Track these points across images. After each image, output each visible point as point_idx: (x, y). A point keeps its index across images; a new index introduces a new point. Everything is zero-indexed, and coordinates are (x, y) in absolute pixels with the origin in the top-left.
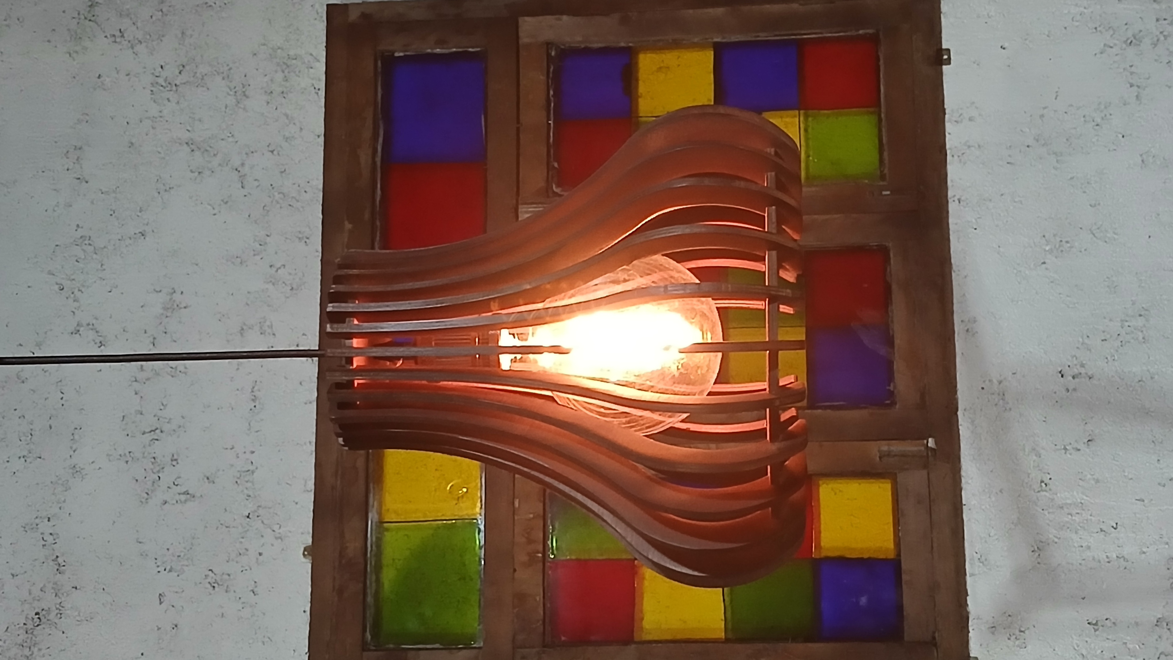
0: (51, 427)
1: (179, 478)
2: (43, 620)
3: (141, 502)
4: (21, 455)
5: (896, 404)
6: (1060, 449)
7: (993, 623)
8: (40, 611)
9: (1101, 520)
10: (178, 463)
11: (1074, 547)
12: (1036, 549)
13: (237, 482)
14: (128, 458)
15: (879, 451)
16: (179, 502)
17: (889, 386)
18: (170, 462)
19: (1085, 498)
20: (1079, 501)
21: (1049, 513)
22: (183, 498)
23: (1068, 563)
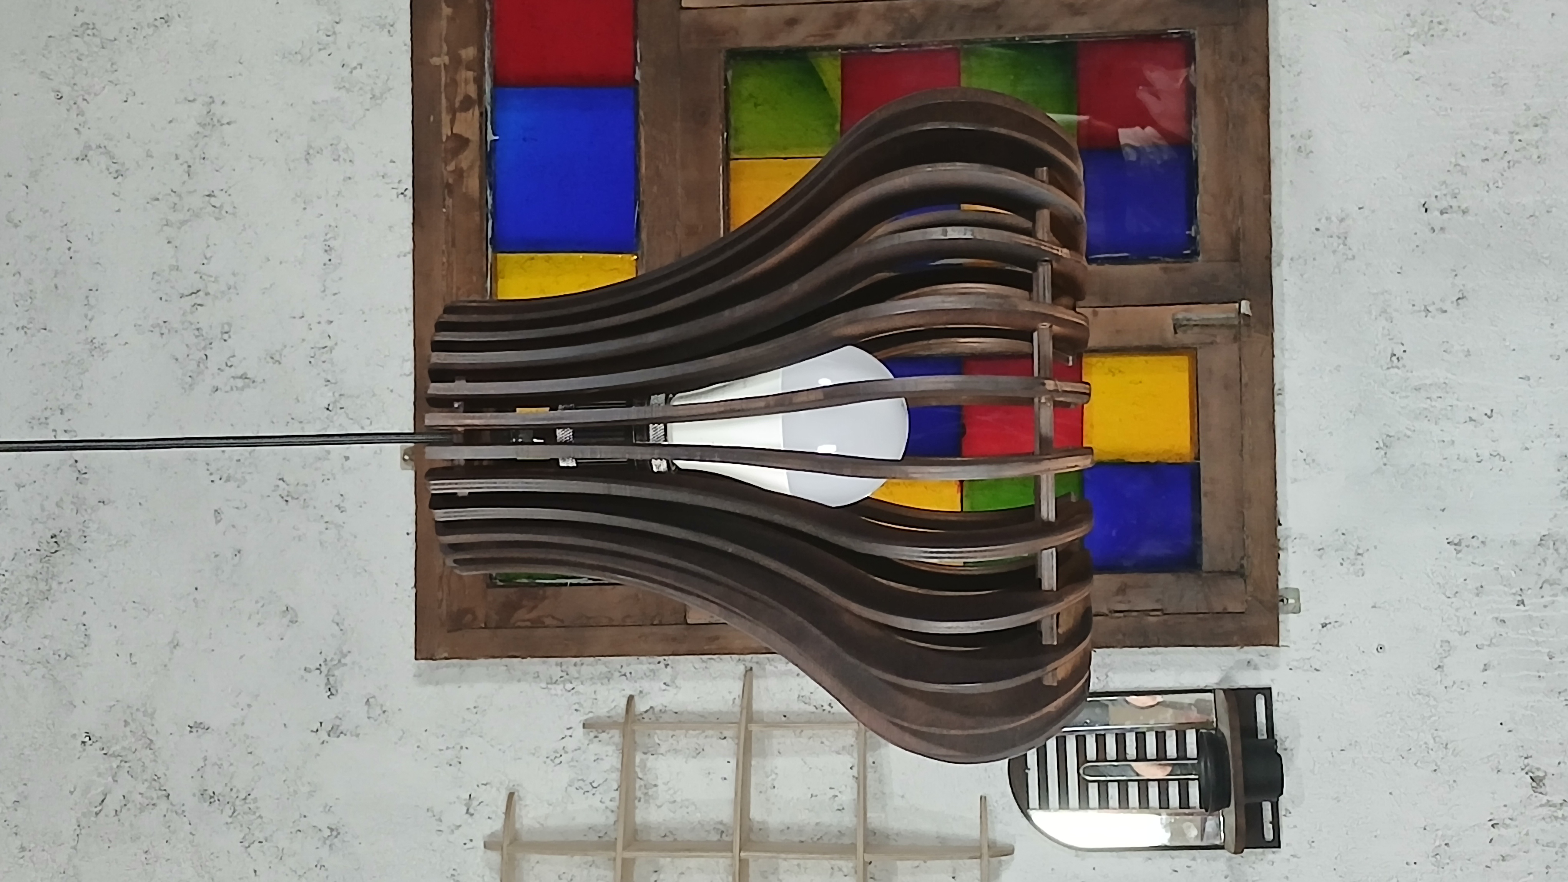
0: (56, 287)
1: (234, 356)
2: (62, 545)
3: (183, 388)
4: (20, 325)
5: (1198, 255)
6: (1420, 311)
7: (1321, 544)
8: (57, 533)
9: (1471, 406)
10: (230, 337)
11: (1433, 441)
12: (1381, 445)
13: (310, 362)
14: (163, 328)
15: (1173, 320)
16: (235, 389)
17: (1190, 230)
18: (220, 336)
19: (1449, 375)
20: (1442, 381)
21: (1400, 397)
22: (240, 383)
23: (1425, 464)
